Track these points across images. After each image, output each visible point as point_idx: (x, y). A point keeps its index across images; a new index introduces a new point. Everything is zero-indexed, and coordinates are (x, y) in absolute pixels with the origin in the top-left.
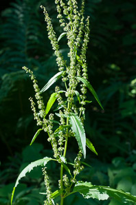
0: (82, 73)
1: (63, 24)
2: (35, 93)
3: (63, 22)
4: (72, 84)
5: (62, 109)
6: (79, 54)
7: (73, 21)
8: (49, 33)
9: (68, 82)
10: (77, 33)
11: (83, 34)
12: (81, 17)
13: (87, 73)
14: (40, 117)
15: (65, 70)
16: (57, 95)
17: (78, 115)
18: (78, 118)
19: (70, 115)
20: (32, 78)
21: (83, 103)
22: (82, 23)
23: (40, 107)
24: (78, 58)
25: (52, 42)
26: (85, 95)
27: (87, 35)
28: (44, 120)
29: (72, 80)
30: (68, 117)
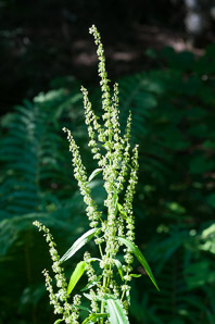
0: (125, 231)
1: (97, 156)
2: (52, 262)
3: (98, 152)
4: (111, 249)
5: (95, 288)
6: (122, 201)
7: (113, 151)
8: (76, 170)
9: (104, 245)
10: (119, 170)
11: (129, 172)
12: (125, 145)
13: (134, 231)
14: (59, 301)
15: (99, 226)
16: (87, 267)
17: (120, 297)
18: (119, 302)
19: (106, 298)
20: (48, 239)
21: (127, 278)
22: (126, 154)
23: (59, 284)
24: (120, 207)
25: (80, 184)
26: (131, 265)
27: (134, 173)
28: (66, 304)
29: (109, 243)
30: (103, 300)
